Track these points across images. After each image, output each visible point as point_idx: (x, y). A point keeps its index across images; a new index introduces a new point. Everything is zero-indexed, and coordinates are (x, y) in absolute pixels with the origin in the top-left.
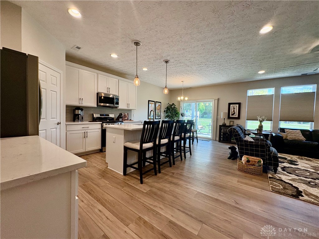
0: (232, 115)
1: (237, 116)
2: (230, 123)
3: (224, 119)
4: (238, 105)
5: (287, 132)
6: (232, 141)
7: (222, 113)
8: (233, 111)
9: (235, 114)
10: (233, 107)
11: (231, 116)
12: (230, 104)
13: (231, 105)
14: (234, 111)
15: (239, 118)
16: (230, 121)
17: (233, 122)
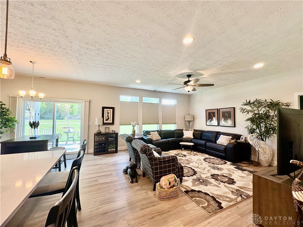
0: (106, 120)
1: (111, 122)
2: (105, 130)
3: (99, 125)
4: (111, 110)
5: (152, 134)
6: (109, 150)
7: (96, 119)
8: (107, 116)
9: (109, 120)
10: (107, 111)
11: (105, 122)
12: (104, 108)
13: (105, 110)
14: (108, 116)
15: (113, 123)
16: (106, 128)
17: (109, 128)
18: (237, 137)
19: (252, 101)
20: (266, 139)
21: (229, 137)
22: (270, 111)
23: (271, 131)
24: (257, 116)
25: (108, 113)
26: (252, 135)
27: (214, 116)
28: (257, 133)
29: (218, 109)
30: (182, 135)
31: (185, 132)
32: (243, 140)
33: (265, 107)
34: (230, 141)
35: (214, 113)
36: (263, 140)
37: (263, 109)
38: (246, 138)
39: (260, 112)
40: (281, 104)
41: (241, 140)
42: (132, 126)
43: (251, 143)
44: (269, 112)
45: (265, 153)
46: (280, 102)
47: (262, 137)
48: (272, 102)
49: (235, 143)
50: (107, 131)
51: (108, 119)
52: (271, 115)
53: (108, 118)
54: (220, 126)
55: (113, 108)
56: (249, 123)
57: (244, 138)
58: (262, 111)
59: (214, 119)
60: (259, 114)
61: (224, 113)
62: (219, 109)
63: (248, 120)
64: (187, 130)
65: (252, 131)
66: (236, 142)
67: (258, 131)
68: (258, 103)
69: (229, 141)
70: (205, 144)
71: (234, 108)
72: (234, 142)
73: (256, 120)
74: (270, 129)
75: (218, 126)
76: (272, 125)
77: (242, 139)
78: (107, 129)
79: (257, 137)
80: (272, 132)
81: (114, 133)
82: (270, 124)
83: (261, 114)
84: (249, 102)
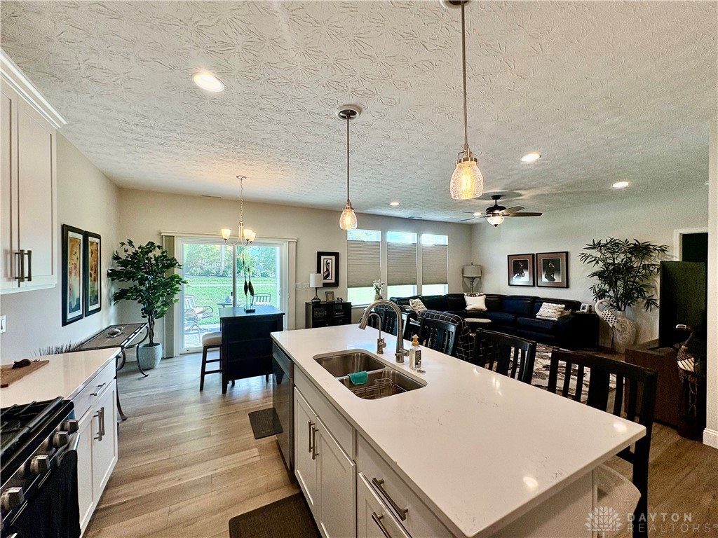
0: (325, 278)
1: (333, 281)
2: (327, 296)
3: (316, 289)
4: (333, 258)
5: (413, 304)
7: (311, 275)
8: (325, 270)
9: (330, 277)
10: (325, 261)
12: (320, 254)
13: (323, 257)
14: (328, 270)
15: (336, 284)
16: (327, 293)
17: (332, 293)
18: (573, 305)
19: (604, 242)
20: (625, 308)
21: (559, 305)
22: (633, 259)
23: (634, 293)
24: (611, 267)
25: (328, 264)
26: (601, 300)
27: (526, 268)
28: (611, 297)
29: (533, 255)
30: (464, 304)
31: (468, 299)
32: (585, 311)
33: (625, 252)
34: (562, 312)
35: (525, 263)
36: (620, 310)
37: (622, 256)
38: (590, 306)
39: (616, 262)
40: (652, 247)
41: (581, 310)
42: (374, 288)
43: (600, 314)
44: (631, 262)
45: (624, 330)
46: (649, 245)
47: (618, 304)
48: (637, 243)
49: (571, 316)
50: (330, 299)
51: (328, 275)
52: (635, 266)
53: (326, 274)
54: (537, 286)
55: (337, 255)
56: (596, 280)
57: (586, 307)
58: (620, 259)
59: (526, 273)
60: (614, 264)
61: (546, 262)
62: (537, 254)
63: (594, 274)
64: (471, 296)
65: (601, 295)
66: (572, 313)
67: (611, 293)
68: (613, 246)
69: (560, 313)
70: (515, 319)
71: (567, 253)
72: (568, 314)
73: (609, 275)
74: (632, 289)
75: (534, 286)
76: (636, 283)
77: (584, 308)
78: (330, 295)
79: (611, 305)
80: (636, 295)
81: (341, 303)
82: (634, 282)
83: (618, 264)
84: (599, 243)
